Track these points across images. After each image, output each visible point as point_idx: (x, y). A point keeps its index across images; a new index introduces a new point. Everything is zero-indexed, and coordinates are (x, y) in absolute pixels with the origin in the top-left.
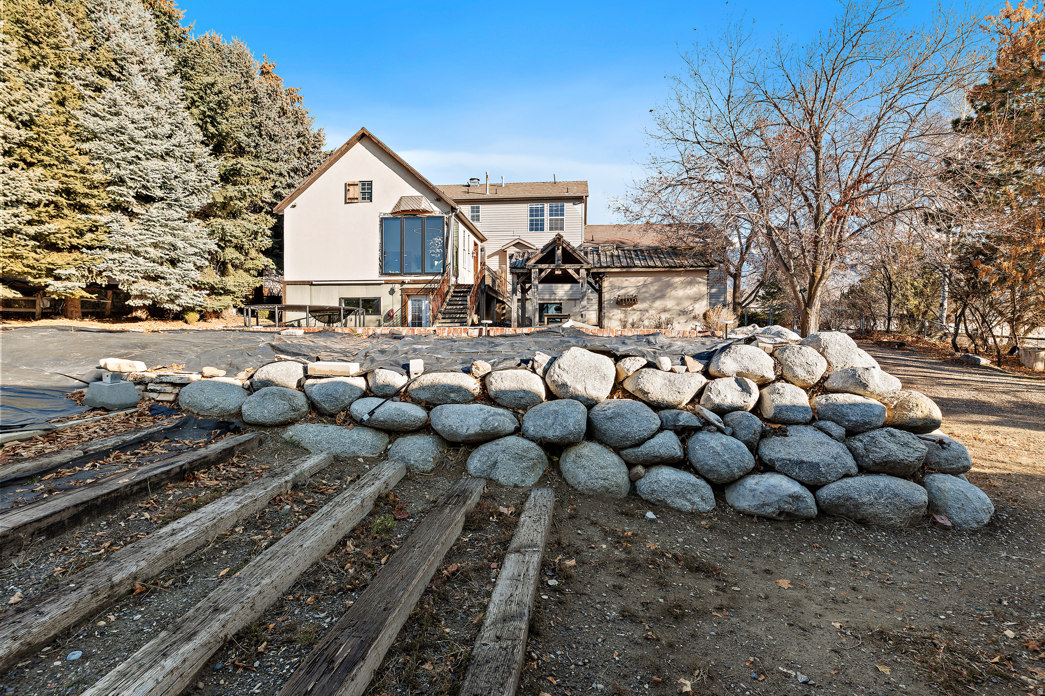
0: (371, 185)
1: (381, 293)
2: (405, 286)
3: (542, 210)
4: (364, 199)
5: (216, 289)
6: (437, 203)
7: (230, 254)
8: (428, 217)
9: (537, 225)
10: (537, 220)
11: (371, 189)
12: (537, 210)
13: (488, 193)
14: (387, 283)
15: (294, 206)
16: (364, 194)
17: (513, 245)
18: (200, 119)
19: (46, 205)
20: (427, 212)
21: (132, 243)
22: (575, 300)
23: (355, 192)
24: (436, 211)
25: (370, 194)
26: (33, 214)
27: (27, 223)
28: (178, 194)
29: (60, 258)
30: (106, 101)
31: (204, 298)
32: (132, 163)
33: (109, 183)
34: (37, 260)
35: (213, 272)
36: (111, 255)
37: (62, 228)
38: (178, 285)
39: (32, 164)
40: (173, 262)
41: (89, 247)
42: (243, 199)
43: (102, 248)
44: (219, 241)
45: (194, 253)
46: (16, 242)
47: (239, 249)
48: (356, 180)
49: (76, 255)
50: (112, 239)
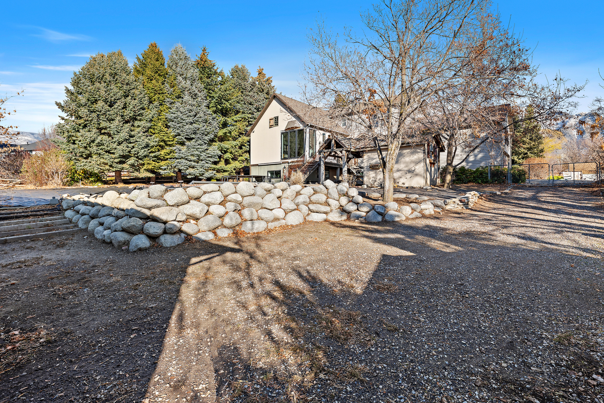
0: (278, 118)
1: (281, 168)
2: (290, 164)
4: (276, 125)
5: (220, 170)
6: (301, 122)
7: (228, 155)
8: (298, 130)
11: (278, 120)
14: (283, 163)
15: (253, 132)
16: (276, 123)
18: (214, 104)
19: (156, 147)
20: (297, 127)
21: (183, 156)
23: (273, 122)
24: (301, 127)
25: (278, 122)
26: (153, 150)
27: (150, 153)
28: (198, 136)
29: (162, 163)
30: (175, 108)
31: (215, 174)
32: (183, 127)
33: (176, 136)
34: (155, 164)
35: (224, 163)
36: (177, 161)
37: (162, 153)
38: (201, 170)
39: (154, 134)
40: (202, 160)
41: (170, 159)
42: (230, 133)
43: (174, 158)
44: (221, 151)
45: (208, 157)
46: (148, 159)
47: (231, 153)
48: (273, 117)
49: (167, 162)
50: (176, 155)
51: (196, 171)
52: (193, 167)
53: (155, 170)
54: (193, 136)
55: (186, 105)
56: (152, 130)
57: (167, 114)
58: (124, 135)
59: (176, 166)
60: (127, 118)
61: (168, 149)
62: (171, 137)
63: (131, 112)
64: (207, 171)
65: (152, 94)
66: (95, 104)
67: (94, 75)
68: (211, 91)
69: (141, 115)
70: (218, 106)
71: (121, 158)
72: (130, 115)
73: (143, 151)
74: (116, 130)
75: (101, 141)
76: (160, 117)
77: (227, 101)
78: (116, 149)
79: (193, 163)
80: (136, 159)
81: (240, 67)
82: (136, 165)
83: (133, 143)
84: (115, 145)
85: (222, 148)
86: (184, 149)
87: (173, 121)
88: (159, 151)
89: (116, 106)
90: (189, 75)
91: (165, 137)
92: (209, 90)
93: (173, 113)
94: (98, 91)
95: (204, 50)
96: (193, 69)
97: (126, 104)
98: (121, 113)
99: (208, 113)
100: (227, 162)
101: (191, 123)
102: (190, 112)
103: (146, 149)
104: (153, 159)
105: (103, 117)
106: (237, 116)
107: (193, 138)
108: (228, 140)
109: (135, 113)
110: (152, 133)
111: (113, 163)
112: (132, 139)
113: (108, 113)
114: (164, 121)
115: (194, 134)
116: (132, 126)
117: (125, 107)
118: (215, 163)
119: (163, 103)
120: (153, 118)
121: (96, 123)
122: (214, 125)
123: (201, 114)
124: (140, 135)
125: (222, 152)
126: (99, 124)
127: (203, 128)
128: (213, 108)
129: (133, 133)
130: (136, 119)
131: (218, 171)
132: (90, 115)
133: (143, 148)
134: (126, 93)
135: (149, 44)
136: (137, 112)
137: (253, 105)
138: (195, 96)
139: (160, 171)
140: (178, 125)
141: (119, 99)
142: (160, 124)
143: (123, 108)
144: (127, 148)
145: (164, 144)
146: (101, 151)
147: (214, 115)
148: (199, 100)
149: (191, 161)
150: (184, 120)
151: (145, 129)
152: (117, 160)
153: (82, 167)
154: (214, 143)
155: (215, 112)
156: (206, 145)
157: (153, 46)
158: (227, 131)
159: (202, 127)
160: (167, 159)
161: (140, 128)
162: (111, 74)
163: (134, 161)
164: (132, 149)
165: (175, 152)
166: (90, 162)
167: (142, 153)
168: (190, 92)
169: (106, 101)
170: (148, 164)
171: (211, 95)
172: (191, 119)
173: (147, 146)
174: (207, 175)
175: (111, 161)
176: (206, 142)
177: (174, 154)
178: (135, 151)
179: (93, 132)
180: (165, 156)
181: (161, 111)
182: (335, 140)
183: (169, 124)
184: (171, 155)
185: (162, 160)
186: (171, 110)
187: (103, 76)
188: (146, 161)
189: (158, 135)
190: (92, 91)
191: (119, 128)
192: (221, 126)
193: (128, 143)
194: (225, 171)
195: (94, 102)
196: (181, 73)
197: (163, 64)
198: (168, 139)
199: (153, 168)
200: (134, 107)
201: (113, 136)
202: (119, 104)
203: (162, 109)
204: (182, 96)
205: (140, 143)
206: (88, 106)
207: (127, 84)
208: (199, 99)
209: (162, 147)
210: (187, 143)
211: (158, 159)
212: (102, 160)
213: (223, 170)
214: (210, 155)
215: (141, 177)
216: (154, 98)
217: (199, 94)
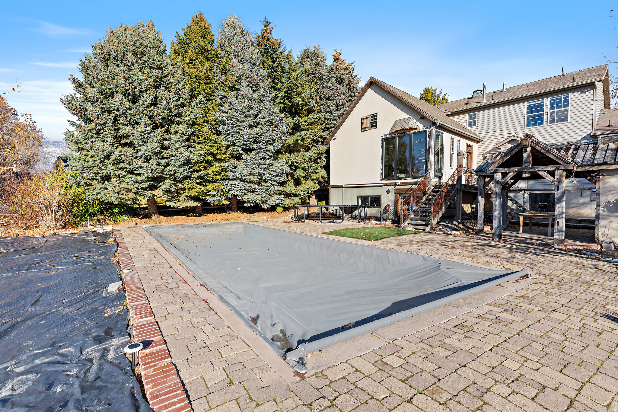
0: (376, 116)
1: (381, 192)
2: (397, 187)
3: (542, 105)
4: (372, 126)
5: (289, 194)
6: (422, 120)
7: (299, 173)
8: (415, 133)
9: (535, 120)
10: (536, 116)
11: (376, 119)
12: (535, 106)
13: (485, 101)
14: (385, 185)
15: (335, 139)
16: (372, 123)
17: (508, 142)
18: (281, 99)
19: (201, 163)
20: (413, 129)
21: (240, 176)
22: (582, 190)
23: (367, 123)
24: (420, 126)
25: (376, 122)
26: (196, 167)
27: (192, 172)
28: (261, 145)
29: (211, 186)
30: (228, 104)
31: (282, 200)
32: (239, 133)
33: (229, 146)
34: (200, 189)
35: (293, 183)
36: (231, 183)
37: (210, 172)
38: (264, 195)
39: (199, 143)
40: (265, 181)
41: (222, 180)
42: (303, 140)
43: (226, 180)
44: (290, 166)
45: (275, 176)
46: (190, 182)
47: (304, 169)
48: (367, 114)
49: (217, 184)
50: (230, 175)
51: (258, 196)
52: (253, 192)
53: (201, 197)
54: (253, 146)
55: (243, 100)
56: (195, 138)
57: (216, 114)
58: (152, 145)
59: (229, 191)
60: (158, 120)
61: (218, 165)
62: (222, 148)
63: (165, 111)
64: (272, 197)
65: (195, 85)
66: (110, 98)
67: (110, 55)
68: (276, 81)
69: (179, 115)
70: (287, 102)
71: (150, 181)
72: (163, 115)
73: (181, 169)
74: (141, 139)
75: (119, 156)
76: (206, 119)
77: (299, 94)
78: (141, 167)
79: (253, 186)
80: (172, 182)
81: (312, 49)
82: (173, 190)
83: (167, 158)
84: (139, 163)
85: (292, 162)
86: (240, 165)
87: (225, 124)
88: (205, 168)
89: (142, 102)
90: (247, 57)
91: (214, 148)
92: (274, 79)
93: (225, 112)
94: (114, 79)
95: (266, 25)
96: (252, 48)
97: (156, 98)
98: (149, 113)
99: (274, 111)
100: (297, 182)
101: (251, 127)
102: (248, 111)
103: (187, 168)
104: (197, 181)
105: (122, 118)
106: (311, 116)
107: (253, 149)
108: (299, 151)
109: (170, 112)
110: (195, 142)
111: (138, 189)
112: (165, 152)
113: (129, 112)
114: (212, 125)
115: (254, 142)
116: (165, 132)
117: (155, 104)
118: (282, 184)
119: (211, 98)
120: (196, 119)
121: (112, 128)
122: (282, 128)
123: (265, 113)
124: (177, 145)
125: (291, 169)
126: (117, 130)
127: (268, 134)
128: (280, 105)
129: (167, 143)
130: (172, 122)
131: (287, 195)
132: (103, 116)
133: (181, 166)
134: (156, 82)
135: (193, 15)
136: (173, 110)
137: (331, 100)
138: (256, 87)
139: (207, 198)
140: (232, 130)
141: (146, 91)
142: (206, 129)
143: (152, 105)
144: (157, 167)
145: (212, 159)
146: (120, 172)
147: (282, 115)
148: (262, 93)
149: (250, 182)
150: (240, 122)
151: (185, 137)
152: (144, 185)
153: (94, 196)
154: (280, 156)
155: (282, 111)
156: (272, 159)
157: (198, 19)
158: (299, 138)
159: (265, 131)
160: (218, 180)
161: (178, 136)
162: (135, 54)
163: (169, 185)
164: (165, 167)
165: (228, 170)
166: (107, 189)
167: (181, 173)
168: (249, 81)
169: (126, 94)
170: (190, 188)
171: (277, 87)
172: (250, 121)
173: (188, 162)
174: (272, 201)
175: (135, 185)
176: (271, 154)
177: (226, 173)
178: (170, 171)
179: (109, 143)
180: (215, 177)
181: (209, 110)
182: (533, 149)
183: (219, 129)
184: (222, 174)
185: (210, 182)
186: (222, 108)
187: (123, 57)
188: (187, 184)
189: (204, 145)
190: (105, 79)
191: (146, 136)
192: (290, 131)
193: (160, 158)
194: (295, 195)
195: (109, 96)
196: (236, 54)
197: (211, 43)
198: (219, 151)
199: (197, 194)
200: (168, 103)
201: (138, 148)
202: (146, 98)
203: (210, 107)
204: (237, 87)
205: (178, 158)
206: (101, 102)
207: (159, 68)
208: (262, 91)
209: (210, 163)
210: (245, 156)
211: (204, 181)
212: (122, 186)
213: (293, 194)
214: (276, 174)
215: (181, 207)
216: (198, 90)
217: (262, 85)
